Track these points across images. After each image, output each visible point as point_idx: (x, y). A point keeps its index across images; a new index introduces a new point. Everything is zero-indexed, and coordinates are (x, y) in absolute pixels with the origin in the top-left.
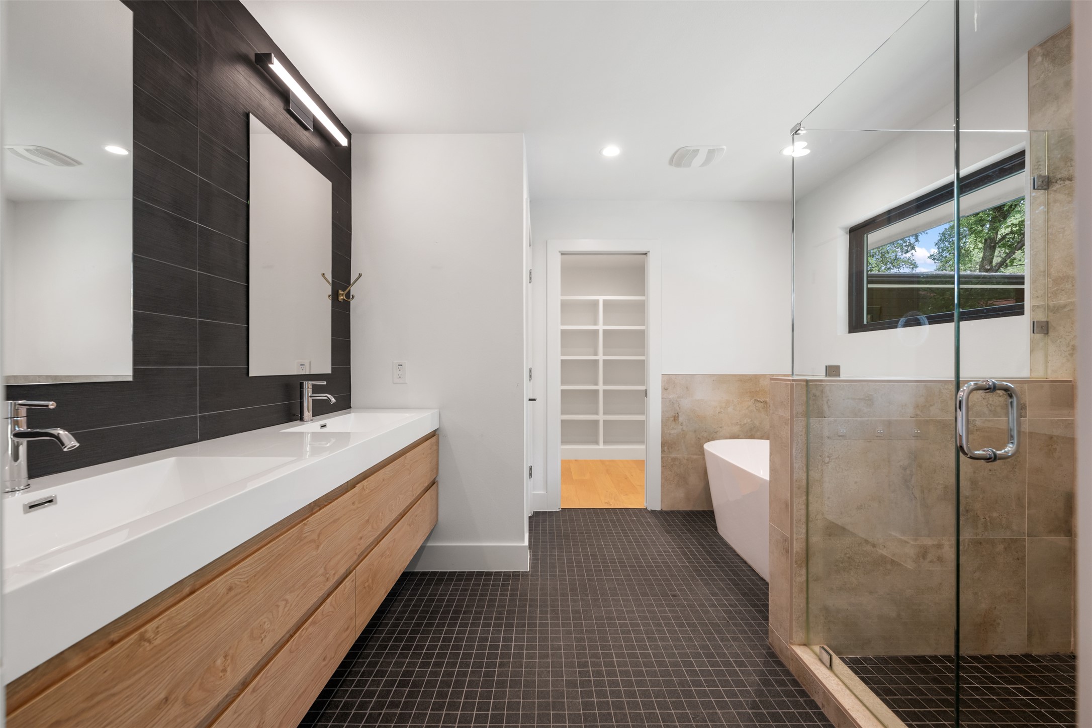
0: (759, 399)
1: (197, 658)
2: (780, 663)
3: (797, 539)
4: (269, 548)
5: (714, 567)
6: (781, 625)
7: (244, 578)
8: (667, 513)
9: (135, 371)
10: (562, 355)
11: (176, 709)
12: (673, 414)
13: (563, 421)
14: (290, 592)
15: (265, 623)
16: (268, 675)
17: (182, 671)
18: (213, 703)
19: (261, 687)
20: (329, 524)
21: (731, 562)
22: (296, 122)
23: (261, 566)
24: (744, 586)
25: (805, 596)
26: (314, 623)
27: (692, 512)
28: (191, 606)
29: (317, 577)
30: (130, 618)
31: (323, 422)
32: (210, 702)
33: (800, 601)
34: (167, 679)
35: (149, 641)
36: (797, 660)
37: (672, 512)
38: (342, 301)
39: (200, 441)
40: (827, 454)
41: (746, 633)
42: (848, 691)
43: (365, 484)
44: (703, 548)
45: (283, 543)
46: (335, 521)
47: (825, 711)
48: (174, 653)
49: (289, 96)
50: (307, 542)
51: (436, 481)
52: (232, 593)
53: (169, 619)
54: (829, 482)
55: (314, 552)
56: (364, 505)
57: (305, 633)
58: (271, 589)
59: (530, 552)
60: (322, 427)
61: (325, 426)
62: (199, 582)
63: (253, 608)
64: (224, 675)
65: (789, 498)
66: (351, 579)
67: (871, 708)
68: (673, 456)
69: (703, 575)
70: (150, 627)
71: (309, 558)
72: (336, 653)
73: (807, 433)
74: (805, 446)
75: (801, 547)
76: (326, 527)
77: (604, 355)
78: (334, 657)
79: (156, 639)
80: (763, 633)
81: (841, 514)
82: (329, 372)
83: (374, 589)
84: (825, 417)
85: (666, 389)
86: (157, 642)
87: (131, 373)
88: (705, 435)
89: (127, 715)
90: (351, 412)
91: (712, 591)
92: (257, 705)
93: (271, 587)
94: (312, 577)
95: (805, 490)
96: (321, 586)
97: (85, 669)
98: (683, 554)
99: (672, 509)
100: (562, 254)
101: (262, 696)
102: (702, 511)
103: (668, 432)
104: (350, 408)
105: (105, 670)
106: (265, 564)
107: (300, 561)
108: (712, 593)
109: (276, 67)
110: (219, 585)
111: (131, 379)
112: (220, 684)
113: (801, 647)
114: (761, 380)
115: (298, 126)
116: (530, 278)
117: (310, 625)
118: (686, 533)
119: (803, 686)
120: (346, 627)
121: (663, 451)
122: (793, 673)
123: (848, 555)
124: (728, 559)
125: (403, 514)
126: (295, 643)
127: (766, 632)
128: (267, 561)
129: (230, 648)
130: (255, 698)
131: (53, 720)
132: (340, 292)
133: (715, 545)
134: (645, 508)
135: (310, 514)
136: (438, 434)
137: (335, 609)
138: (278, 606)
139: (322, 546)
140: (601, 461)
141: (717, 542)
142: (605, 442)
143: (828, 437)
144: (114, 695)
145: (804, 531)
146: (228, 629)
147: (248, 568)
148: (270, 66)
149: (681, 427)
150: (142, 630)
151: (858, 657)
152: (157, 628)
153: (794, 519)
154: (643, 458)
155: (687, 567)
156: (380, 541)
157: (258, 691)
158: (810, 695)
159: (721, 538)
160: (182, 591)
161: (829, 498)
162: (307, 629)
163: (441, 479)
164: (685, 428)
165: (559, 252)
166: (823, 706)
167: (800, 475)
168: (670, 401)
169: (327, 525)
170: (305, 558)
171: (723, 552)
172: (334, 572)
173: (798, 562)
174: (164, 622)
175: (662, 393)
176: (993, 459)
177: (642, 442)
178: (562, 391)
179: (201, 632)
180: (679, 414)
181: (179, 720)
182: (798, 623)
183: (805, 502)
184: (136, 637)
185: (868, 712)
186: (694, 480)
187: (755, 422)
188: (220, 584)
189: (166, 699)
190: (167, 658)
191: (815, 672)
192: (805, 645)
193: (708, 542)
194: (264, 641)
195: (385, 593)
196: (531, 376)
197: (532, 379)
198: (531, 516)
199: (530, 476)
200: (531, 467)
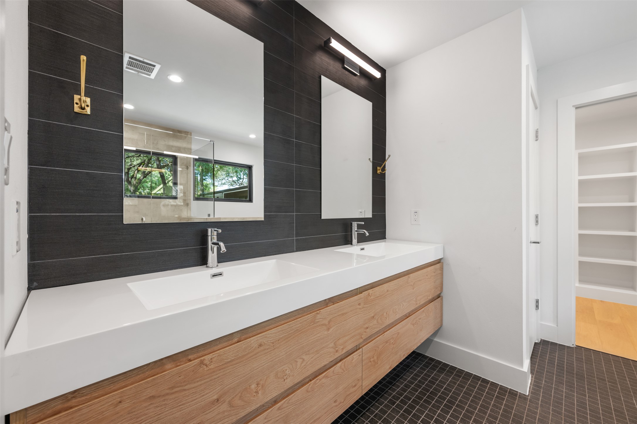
1: (238, 381)
4: (290, 325)
7: (271, 340)
9: (265, 216)
10: (579, 202)
11: (224, 407)
13: (580, 263)
14: (306, 355)
15: (286, 370)
16: (289, 402)
17: (228, 387)
18: (249, 410)
19: (284, 408)
20: (338, 316)
22: (349, 73)
23: (283, 335)
26: (327, 377)
28: (233, 351)
29: (328, 348)
30: (200, 349)
31: (362, 247)
32: (248, 409)
34: (217, 389)
35: (206, 366)
38: (380, 173)
39: (295, 252)
43: (371, 292)
45: (300, 323)
46: (343, 314)
48: (222, 375)
49: (344, 59)
50: (320, 325)
51: (441, 296)
52: (262, 348)
53: (219, 356)
55: (326, 332)
56: (370, 306)
57: (319, 382)
58: (291, 350)
59: (532, 377)
60: (361, 249)
61: (364, 249)
62: (243, 337)
63: (277, 359)
64: (257, 395)
66: (358, 354)
70: (207, 357)
71: (321, 335)
72: (345, 400)
76: (335, 317)
78: (343, 402)
79: (211, 365)
82: (371, 216)
83: (379, 364)
86: (212, 367)
87: (263, 216)
89: (192, 403)
90: (386, 241)
92: (281, 418)
93: (291, 349)
94: (323, 348)
96: (332, 355)
97: (168, 372)
100: (576, 108)
101: (286, 414)
104: (385, 238)
105: (180, 375)
106: (286, 334)
107: (314, 336)
109: (335, 44)
110: (252, 342)
111: (263, 219)
112: (254, 400)
115: (351, 75)
116: (537, 137)
117: (323, 377)
120: (354, 385)
125: (408, 315)
126: (310, 386)
128: (288, 332)
129: (261, 380)
130: (280, 414)
131: (151, 395)
132: (378, 168)
135: (325, 306)
136: (443, 263)
137: (344, 371)
138: (297, 362)
139: (332, 329)
144: (185, 390)
146: (260, 368)
147: (273, 335)
148: (331, 44)
150: (202, 358)
152: (211, 359)
156: (386, 331)
157: (282, 410)
160: (232, 340)
162: (320, 380)
163: (444, 294)
165: (573, 106)
169: (336, 316)
170: (318, 335)
172: (342, 347)
174: (215, 357)
178: (580, 236)
179: (240, 367)
181: (226, 414)
184: (198, 361)
188: (254, 341)
189: (218, 400)
190: (218, 377)
194: (286, 381)
195: (390, 368)
196: (537, 222)
197: (538, 223)
198: (537, 343)
199: (536, 308)
200: (537, 300)
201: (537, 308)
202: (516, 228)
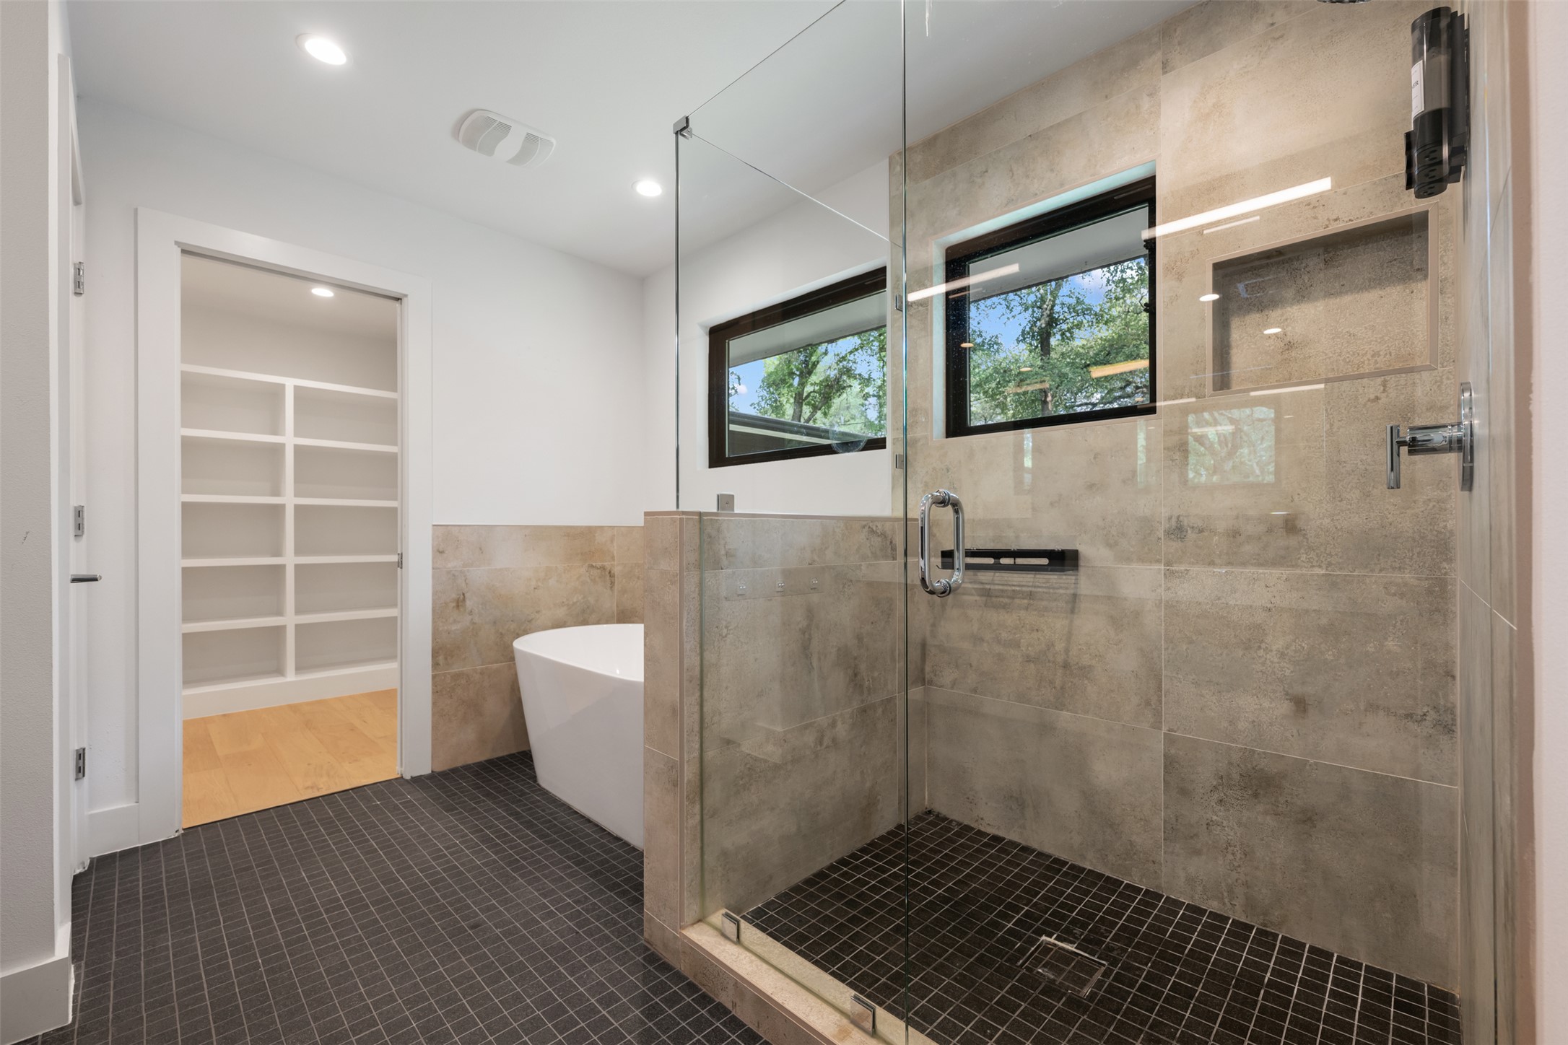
0: (594, 564)
2: (665, 967)
3: (688, 762)
5: (540, 845)
6: (665, 905)
8: (444, 774)
10: (184, 491)
12: (454, 596)
21: (566, 827)
24: (592, 860)
25: (699, 845)
27: (490, 762)
33: (692, 856)
36: (694, 951)
37: (454, 770)
40: (724, 623)
41: (608, 939)
42: (765, 966)
44: (517, 819)
47: (737, 1013)
54: (727, 665)
65: (678, 700)
67: (795, 976)
68: (455, 670)
69: (523, 867)
73: (701, 594)
74: (698, 614)
75: (694, 771)
77: (296, 495)
80: (633, 928)
81: (741, 708)
84: (722, 569)
85: (441, 552)
88: (513, 626)
91: (543, 889)
95: (699, 683)
98: (483, 842)
99: (454, 766)
100: (184, 252)
102: (508, 756)
103: (446, 628)
108: (543, 893)
113: (695, 926)
114: (596, 535)
118: (484, 801)
119: (702, 988)
121: (435, 665)
122: (686, 974)
123: (748, 766)
124: (562, 823)
127: (640, 923)
133: (538, 807)
134: (399, 776)
140: (290, 706)
141: (539, 801)
142: (299, 669)
143: (726, 598)
145: (697, 746)
149: (470, 617)
151: (760, 906)
153: (685, 731)
154: (394, 684)
155: (495, 861)
158: (713, 996)
159: (545, 793)
161: (727, 688)
164: (476, 619)
165: (177, 245)
166: (734, 1005)
167: (692, 660)
168: (449, 572)
171: (551, 814)
173: (691, 797)
175: (434, 558)
176: (948, 591)
177: (391, 657)
178: (185, 571)
180: (466, 595)
182: (690, 891)
183: (699, 700)
185: (793, 984)
186: (495, 708)
187: (589, 599)
191: (721, 958)
192: (699, 921)
193: (525, 805)
196: (79, 527)
197: (83, 532)
198: (80, 873)
199: (77, 775)
200: (81, 752)
201: (81, 775)
202: (27, 533)
